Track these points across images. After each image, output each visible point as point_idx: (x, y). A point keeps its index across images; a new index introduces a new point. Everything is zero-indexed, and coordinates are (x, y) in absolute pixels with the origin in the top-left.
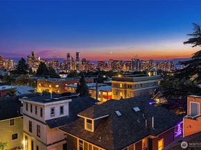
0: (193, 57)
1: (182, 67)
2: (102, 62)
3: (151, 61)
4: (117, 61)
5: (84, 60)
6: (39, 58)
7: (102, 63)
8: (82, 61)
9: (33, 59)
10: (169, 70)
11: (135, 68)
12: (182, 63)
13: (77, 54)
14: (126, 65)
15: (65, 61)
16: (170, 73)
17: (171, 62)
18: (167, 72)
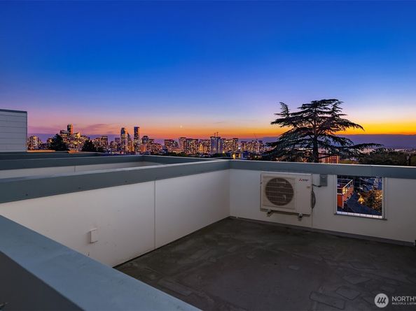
0: (280, 139)
1: (269, 149)
2: (170, 140)
3: (236, 140)
4: (191, 140)
5: (145, 138)
6: (79, 135)
7: (169, 142)
8: (143, 140)
9: (69, 135)
10: (257, 151)
11: (215, 149)
12: (269, 145)
13: (136, 129)
14: (204, 145)
15: (117, 139)
16: (258, 155)
17: (261, 142)
18: (255, 154)
